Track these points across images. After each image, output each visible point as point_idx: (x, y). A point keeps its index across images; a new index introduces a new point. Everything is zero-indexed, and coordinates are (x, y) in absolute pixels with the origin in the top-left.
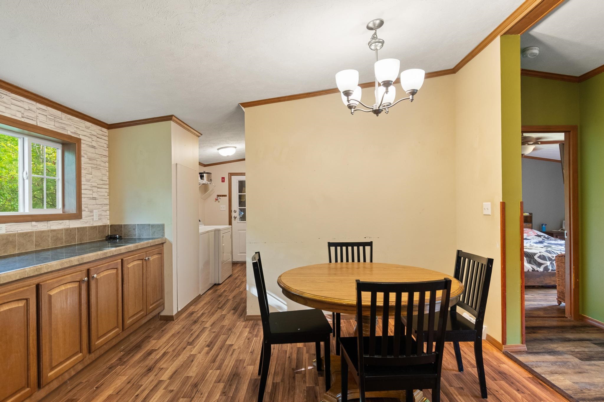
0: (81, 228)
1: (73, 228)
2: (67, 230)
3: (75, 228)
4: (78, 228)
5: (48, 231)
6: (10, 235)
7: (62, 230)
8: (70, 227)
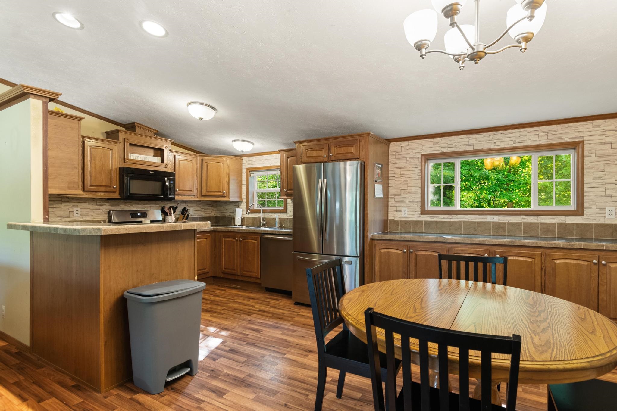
0: (582, 224)
1: (569, 224)
2: (560, 225)
3: (573, 224)
4: (576, 224)
5: (538, 223)
6: (501, 223)
7: (555, 224)
8: (566, 222)
